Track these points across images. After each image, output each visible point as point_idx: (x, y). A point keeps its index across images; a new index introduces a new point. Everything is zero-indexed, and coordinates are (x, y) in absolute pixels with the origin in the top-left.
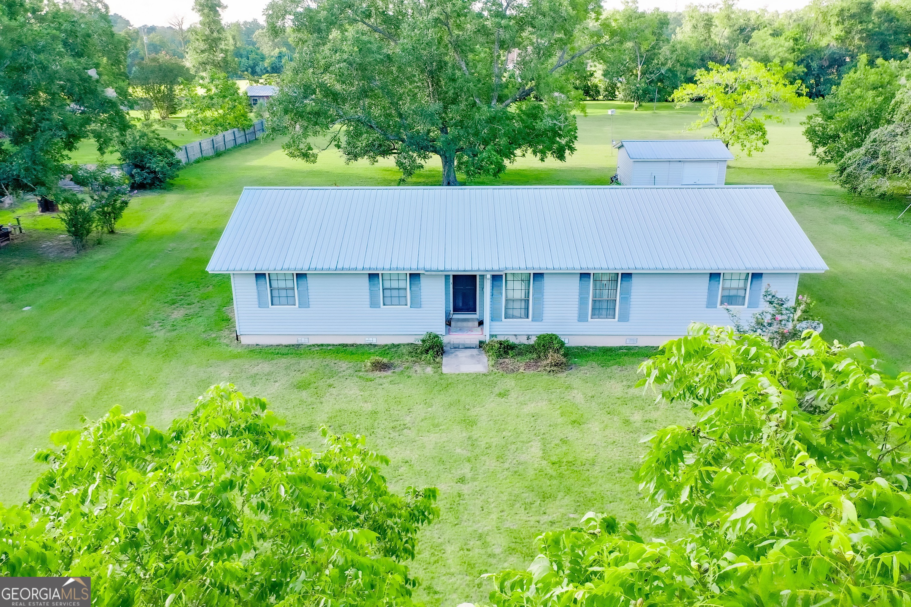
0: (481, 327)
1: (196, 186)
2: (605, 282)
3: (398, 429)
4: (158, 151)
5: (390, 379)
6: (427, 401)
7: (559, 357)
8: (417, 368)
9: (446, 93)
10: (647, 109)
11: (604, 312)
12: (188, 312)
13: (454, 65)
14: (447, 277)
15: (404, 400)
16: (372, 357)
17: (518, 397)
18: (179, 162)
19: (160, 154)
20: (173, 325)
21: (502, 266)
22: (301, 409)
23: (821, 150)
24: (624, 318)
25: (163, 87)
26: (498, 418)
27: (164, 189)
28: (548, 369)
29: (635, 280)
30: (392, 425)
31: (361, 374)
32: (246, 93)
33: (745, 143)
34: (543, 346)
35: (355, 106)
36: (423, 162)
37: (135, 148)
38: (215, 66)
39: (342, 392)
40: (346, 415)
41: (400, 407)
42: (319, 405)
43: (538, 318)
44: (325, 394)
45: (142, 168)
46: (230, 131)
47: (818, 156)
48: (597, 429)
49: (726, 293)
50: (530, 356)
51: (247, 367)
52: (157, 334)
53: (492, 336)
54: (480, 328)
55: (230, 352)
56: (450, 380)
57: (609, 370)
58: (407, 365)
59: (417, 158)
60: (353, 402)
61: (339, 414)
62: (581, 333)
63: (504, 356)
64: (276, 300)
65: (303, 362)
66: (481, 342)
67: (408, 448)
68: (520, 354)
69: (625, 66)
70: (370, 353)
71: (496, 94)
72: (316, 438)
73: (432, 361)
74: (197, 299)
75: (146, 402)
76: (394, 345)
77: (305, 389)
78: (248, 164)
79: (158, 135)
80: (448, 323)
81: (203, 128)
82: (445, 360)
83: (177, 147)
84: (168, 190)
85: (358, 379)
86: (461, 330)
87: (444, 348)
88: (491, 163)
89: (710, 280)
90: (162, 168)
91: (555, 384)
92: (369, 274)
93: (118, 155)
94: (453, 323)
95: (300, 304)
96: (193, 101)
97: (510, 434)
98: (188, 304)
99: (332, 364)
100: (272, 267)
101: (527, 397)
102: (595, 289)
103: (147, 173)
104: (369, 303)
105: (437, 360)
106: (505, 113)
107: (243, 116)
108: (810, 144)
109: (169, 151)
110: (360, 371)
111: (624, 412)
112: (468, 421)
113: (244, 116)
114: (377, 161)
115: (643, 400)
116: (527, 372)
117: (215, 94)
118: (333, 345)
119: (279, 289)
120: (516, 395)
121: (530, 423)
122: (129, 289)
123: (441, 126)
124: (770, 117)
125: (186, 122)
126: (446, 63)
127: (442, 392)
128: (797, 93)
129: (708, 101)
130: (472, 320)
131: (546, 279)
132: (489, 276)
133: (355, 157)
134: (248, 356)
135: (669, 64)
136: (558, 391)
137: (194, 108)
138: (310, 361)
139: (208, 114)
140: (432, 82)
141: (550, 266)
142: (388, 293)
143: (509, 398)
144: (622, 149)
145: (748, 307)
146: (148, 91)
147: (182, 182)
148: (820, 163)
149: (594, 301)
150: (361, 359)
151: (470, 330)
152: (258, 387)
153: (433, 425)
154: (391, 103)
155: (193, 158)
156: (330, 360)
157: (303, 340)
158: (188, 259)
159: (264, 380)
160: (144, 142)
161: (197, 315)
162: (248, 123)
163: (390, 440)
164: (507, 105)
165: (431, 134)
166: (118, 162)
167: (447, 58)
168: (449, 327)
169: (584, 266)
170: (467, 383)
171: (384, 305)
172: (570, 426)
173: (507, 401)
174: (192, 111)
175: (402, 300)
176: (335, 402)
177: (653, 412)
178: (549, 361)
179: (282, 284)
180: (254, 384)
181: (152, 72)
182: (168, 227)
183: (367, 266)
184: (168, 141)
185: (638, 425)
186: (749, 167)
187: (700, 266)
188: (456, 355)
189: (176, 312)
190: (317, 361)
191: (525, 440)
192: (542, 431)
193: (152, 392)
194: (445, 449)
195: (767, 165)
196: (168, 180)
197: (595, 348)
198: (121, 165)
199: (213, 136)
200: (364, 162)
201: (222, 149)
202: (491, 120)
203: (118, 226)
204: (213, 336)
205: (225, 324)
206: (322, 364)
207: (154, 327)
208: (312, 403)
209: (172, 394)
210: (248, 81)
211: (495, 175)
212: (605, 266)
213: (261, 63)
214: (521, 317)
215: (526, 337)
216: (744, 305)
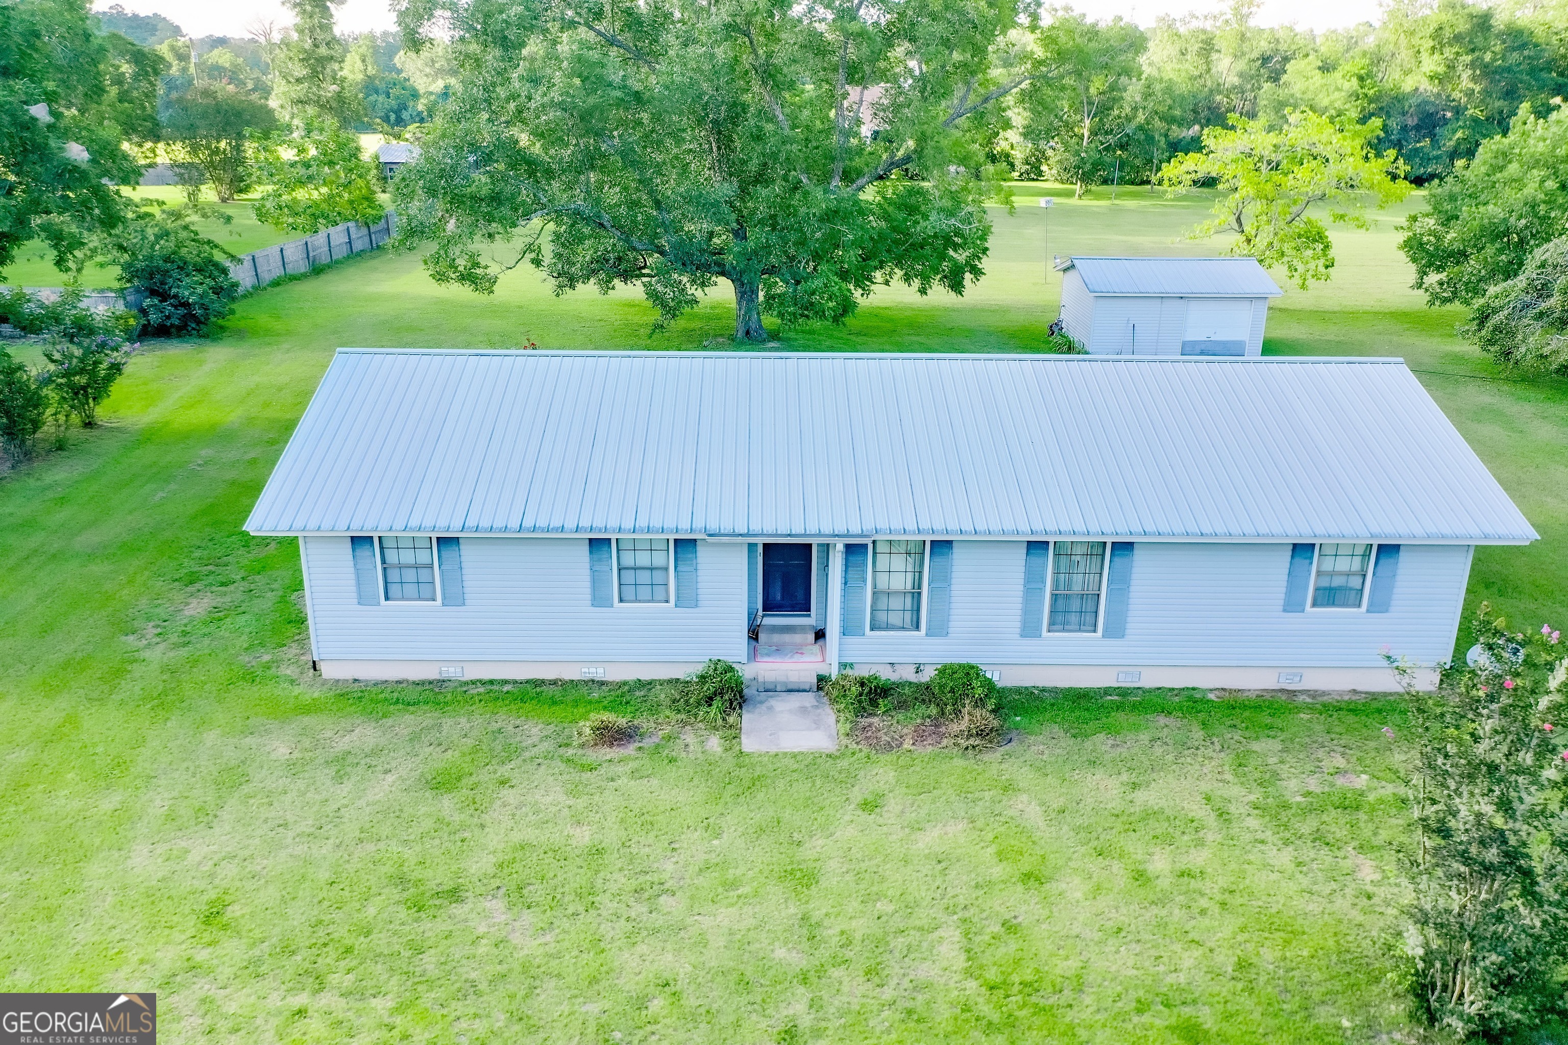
0: (820, 642)
1: (268, 332)
2: (1078, 558)
3: (646, 895)
4: (195, 265)
5: (632, 765)
6: (711, 820)
7: (983, 717)
8: (689, 737)
9: (744, 162)
10: (1098, 196)
11: (1074, 618)
12: (218, 601)
13: (760, 111)
14: (752, 547)
15: (660, 818)
16: (593, 716)
17: (903, 812)
18: (235, 285)
19: (200, 271)
20: (185, 634)
21: (868, 526)
22: (437, 841)
23: (1433, 278)
24: (1116, 631)
25: (223, 144)
26: (863, 866)
27: (206, 336)
28: (963, 742)
29: (1139, 557)
30: (634, 884)
31: (571, 752)
32: (377, 157)
33: (1295, 263)
34: (952, 691)
35: (570, 187)
36: (699, 294)
37: (151, 258)
38: (322, 107)
39: (529, 798)
40: (535, 858)
41: (652, 835)
42: (477, 831)
43: (939, 630)
44: (491, 803)
45: (164, 296)
46: (341, 227)
47: (1427, 290)
48: (1079, 895)
49: (1325, 582)
50: (922, 710)
51: (329, 734)
52: (147, 654)
53: (843, 665)
54: (816, 648)
55: (296, 697)
56: (758, 771)
57: (1088, 744)
58: (668, 730)
59: (688, 285)
60: (550, 825)
61: (519, 855)
62: (1027, 661)
63: (870, 709)
64: (394, 589)
65: (447, 722)
66: (821, 679)
67: (669, 947)
68: (902, 705)
69: (1061, 119)
70: (590, 702)
71: (839, 166)
72: (466, 920)
73: (720, 722)
74: (242, 573)
75: (100, 823)
76: (641, 684)
77: (449, 791)
78: (372, 289)
79: (196, 234)
80: (754, 634)
81: (291, 220)
82: (749, 719)
83: (233, 257)
84: (215, 340)
85: (563, 766)
86: (779, 650)
87: (745, 691)
88: (830, 298)
89: (1293, 557)
90: (201, 297)
91: (980, 778)
92: (590, 540)
93: (117, 271)
94: (762, 636)
95: (444, 598)
96: (273, 170)
97: (891, 908)
98: (223, 584)
99: (510, 728)
100: (384, 525)
101: (923, 812)
102: (1057, 573)
103: (172, 305)
104: (589, 597)
105: (731, 720)
106: (857, 202)
107: (367, 199)
108: (1413, 268)
109: (216, 265)
110: (567, 745)
111: (1131, 850)
112: (799, 874)
113: (369, 199)
114: (613, 288)
115: (1168, 818)
116: (919, 749)
117: (314, 159)
118: (515, 682)
119: (401, 567)
120: (900, 807)
121: (934, 877)
122: (105, 548)
123: (735, 226)
124: (1342, 217)
125: (258, 209)
126: (745, 108)
127: (742, 799)
128: (1388, 173)
129: (1227, 185)
130: (801, 629)
131: (958, 553)
132: (840, 547)
133: (572, 281)
134: (334, 708)
135: (1141, 117)
136: (987, 795)
137: (275, 183)
138: (463, 720)
139: (301, 194)
140: (718, 141)
141: (968, 526)
142: (628, 576)
143: (886, 815)
144: (1071, 273)
145: (1368, 611)
146: (194, 150)
147: (242, 324)
148: (1431, 303)
149: (1055, 597)
150: (571, 718)
151: (798, 650)
152: (348, 786)
153: (724, 884)
154: (640, 181)
155: (266, 277)
156: (505, 719)
157: (452, 672)
158: (233, 483)
159: (360, 769)
160: (169, 245)
161: (237, 609)
162: (374, 212)
163: (629, 925)
164: (861, 188)
165: (715, 240)
166: (116, 285)
167: (747, 97)
168: (753, 643)
169: (1038, 526)
170: (795, 775)
171: (621, 600)
172: (1020, 888)
173: (881, 821)
174: (270, 188)
175: (659, 592)
176: (511, 823)
177: (1192, 850)
178: (964, 724)
179: (407, 557)
180: (339, 778)
181: (204, 115)
182: (201, 416)
183: (585, 523)
184: (216, 246)
185: (1164, 883)
186: (1299, 307)
187: (1277, 529)
188: (770, 708)
189: (194, 602)
190: (478, 720)
191: (925, 922)
192: (961, 900)
193: (116, 799)
194: (752, 948)
195: (1330, 304)
196: (213, 319)
197: (1055, 691)
198: (122, 290)
199: (307, 236)
200: (588, 290)
201: (325, 260)
202: (830, 216)
203: (101, 412)
204: (266, 658)
205: (292, 630)
206: (490, 729)
207: (143, 636)
208: (463, 827)
209: (158, 802)
210: (381, 136)
211: (836, 319)
212: (1080, 527)
213: (411, 104)
214: (903, 628)
215: (913, 669)
216: (1359, 606)
